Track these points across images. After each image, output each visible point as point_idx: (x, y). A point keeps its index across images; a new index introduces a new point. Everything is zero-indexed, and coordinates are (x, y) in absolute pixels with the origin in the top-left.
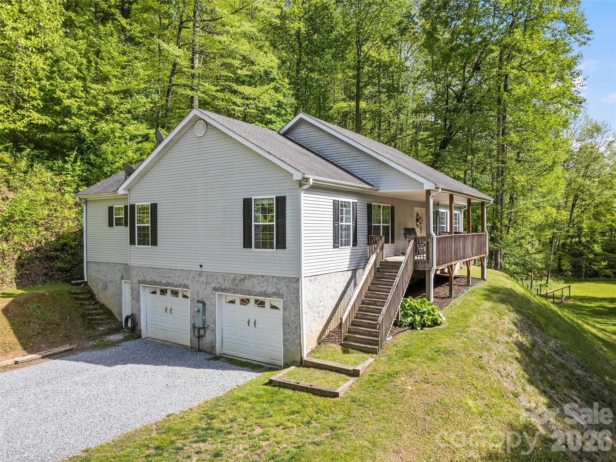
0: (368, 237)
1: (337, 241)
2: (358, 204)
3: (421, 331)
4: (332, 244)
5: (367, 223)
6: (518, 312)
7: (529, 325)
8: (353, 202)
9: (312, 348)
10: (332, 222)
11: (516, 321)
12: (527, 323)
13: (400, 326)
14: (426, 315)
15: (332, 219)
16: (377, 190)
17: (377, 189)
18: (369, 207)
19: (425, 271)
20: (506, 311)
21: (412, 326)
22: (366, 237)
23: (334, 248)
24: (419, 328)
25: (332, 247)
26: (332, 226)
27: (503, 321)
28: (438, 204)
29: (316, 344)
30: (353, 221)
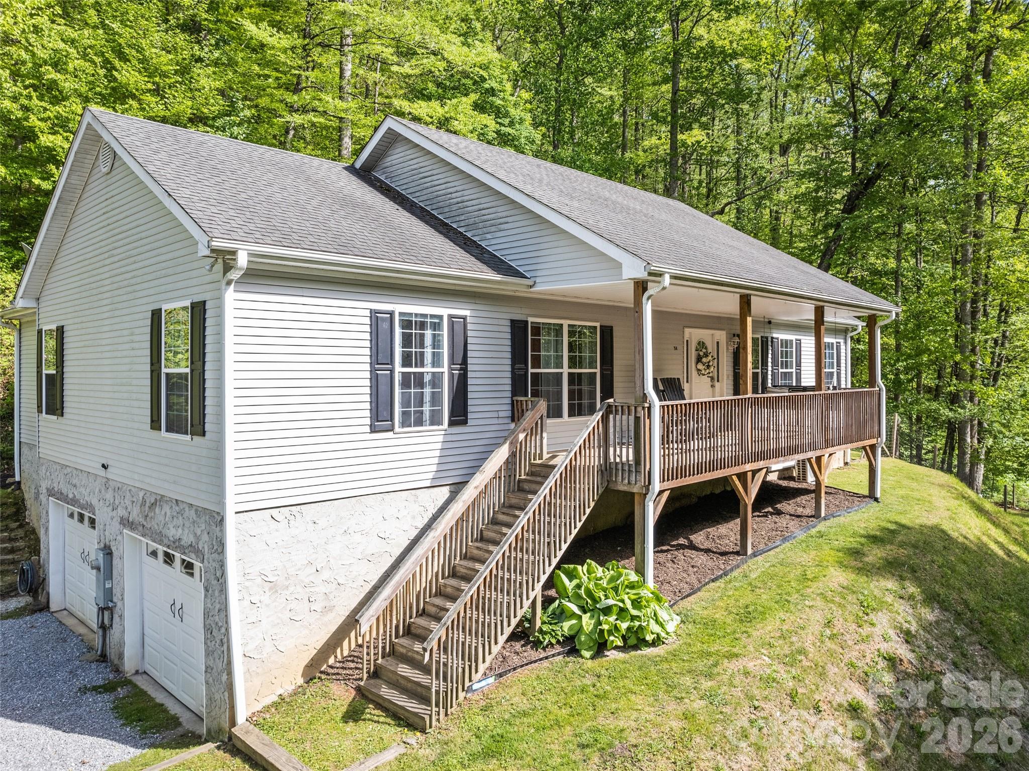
0: (513, 401)
1: (385, 414)
2: (468, 319)
3: (590, 664)
4: (368, 421)
5: (509, 368)
6: (931, 599)
7: (957, 639)
8: (451, 317)
9: (281, 691)
10: (368, 367)
11: (913, 628)
12: (951, 632)
13: (537, 644)
14: (612, 619)
15: (368, 359)
16: (531, 287)
17: (530, 282)
18: (518, 329)
19: (633, 494)
20: (889, 599)
21: (570, 644)
22: (509, 401)
23: (373, 430)
24: (587, 654)
25: (368, 429)
26: (368, 375)
27: (866, 630)
28: (770, 322)
29: (300, 681)
30: (452, 361)
